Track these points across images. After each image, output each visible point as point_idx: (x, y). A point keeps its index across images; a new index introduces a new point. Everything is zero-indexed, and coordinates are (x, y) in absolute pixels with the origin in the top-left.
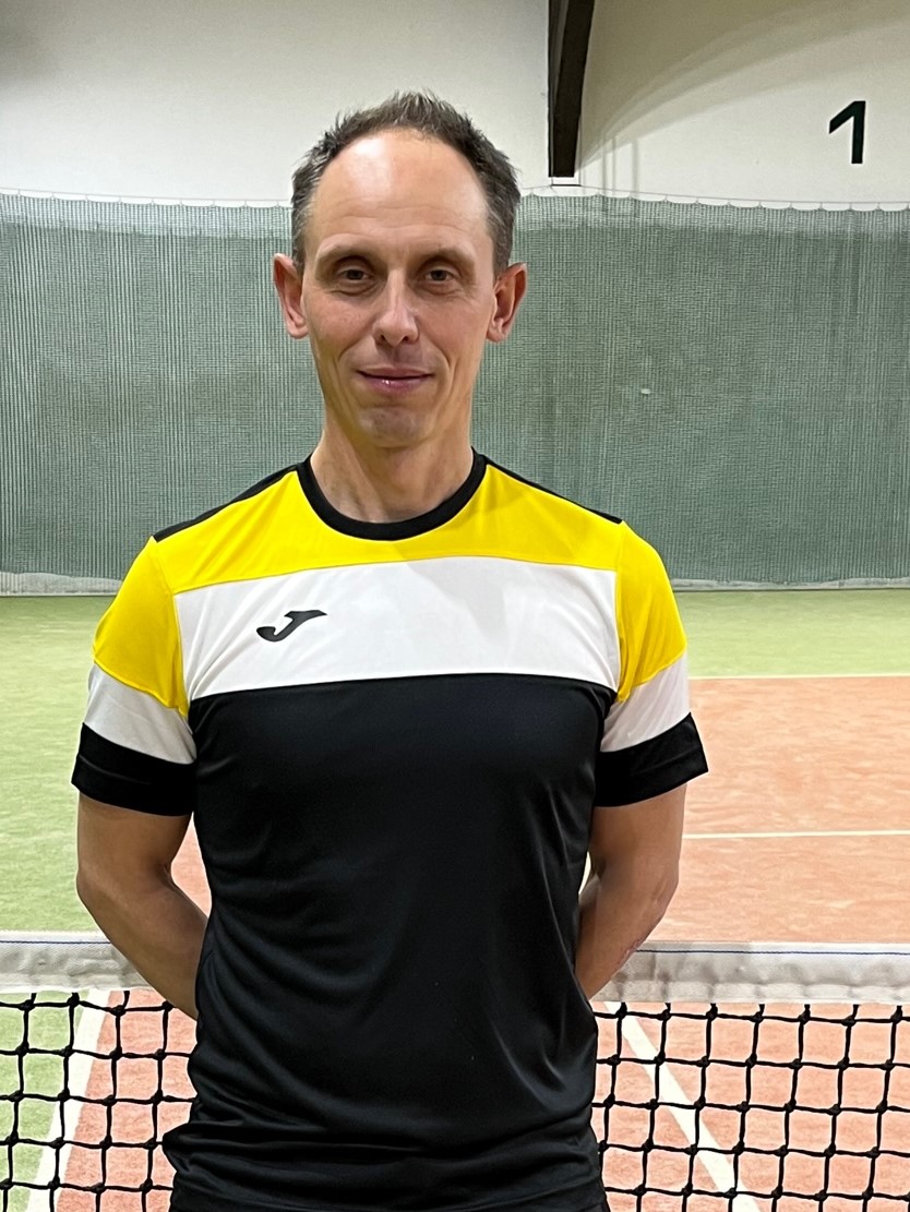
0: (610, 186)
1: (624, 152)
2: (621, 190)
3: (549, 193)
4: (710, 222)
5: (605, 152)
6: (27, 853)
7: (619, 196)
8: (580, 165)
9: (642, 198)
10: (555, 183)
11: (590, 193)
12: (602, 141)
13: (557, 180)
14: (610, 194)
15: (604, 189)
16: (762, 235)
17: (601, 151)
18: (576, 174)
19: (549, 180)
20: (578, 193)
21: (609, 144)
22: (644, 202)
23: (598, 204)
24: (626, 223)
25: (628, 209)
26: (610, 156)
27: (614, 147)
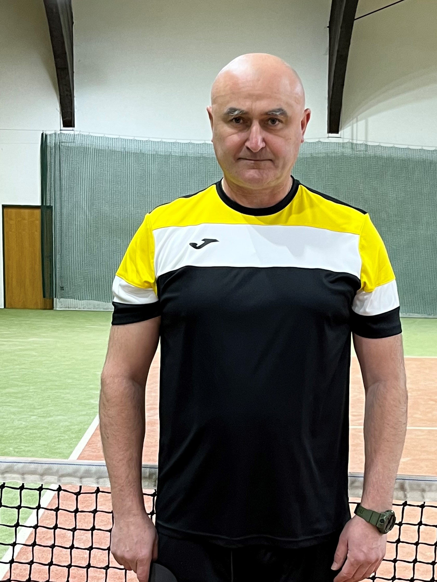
0: (355, 138)
1: (361, 124)
2: (360, 139)
3: (327, 140)
4: (400, 155)
5: (353, 124)
6: (43, 425)
7: (359, 142)
8: (341, 129)
9: (369, 144)
10: (330, 136)
11: (346, 141)
12: (351, 119)
13: (331, 135)
14: (355, 142)
15: (352, 139)
16: (424, 161)
17: (351, 122)
18: (340, 133)
19: (327, 135)
20: (340, 141)
21: (355, 120)
22: (369, 146)
23: (349, 146)
24: (362, 154)
25: (363, 148)
26: (355, 125)
27: (357, 121)
